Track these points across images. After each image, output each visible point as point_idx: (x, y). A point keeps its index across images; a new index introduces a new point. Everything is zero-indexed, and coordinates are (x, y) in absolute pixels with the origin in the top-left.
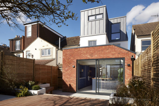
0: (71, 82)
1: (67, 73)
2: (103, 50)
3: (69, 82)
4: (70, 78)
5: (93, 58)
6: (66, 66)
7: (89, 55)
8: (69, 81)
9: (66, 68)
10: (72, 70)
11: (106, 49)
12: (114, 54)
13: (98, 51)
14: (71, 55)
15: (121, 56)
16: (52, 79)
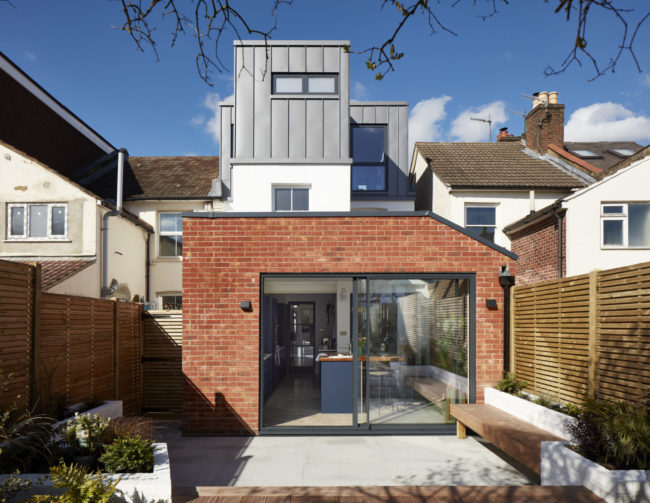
0: (233, 384)
1: (210, 338)
2: (387, 233)
3: (218, 385)
4: (227, 363)
5: (345, 266)
6: (202, 301)
7: (325, 254)
8: (223, 379)
9: (201, 312)
10: (234, 322)
11: (403, 233)
12: (435, 254)
13: (364, 239)
14: (230, 250)
15: (460, 265)
16: (117, 373)
